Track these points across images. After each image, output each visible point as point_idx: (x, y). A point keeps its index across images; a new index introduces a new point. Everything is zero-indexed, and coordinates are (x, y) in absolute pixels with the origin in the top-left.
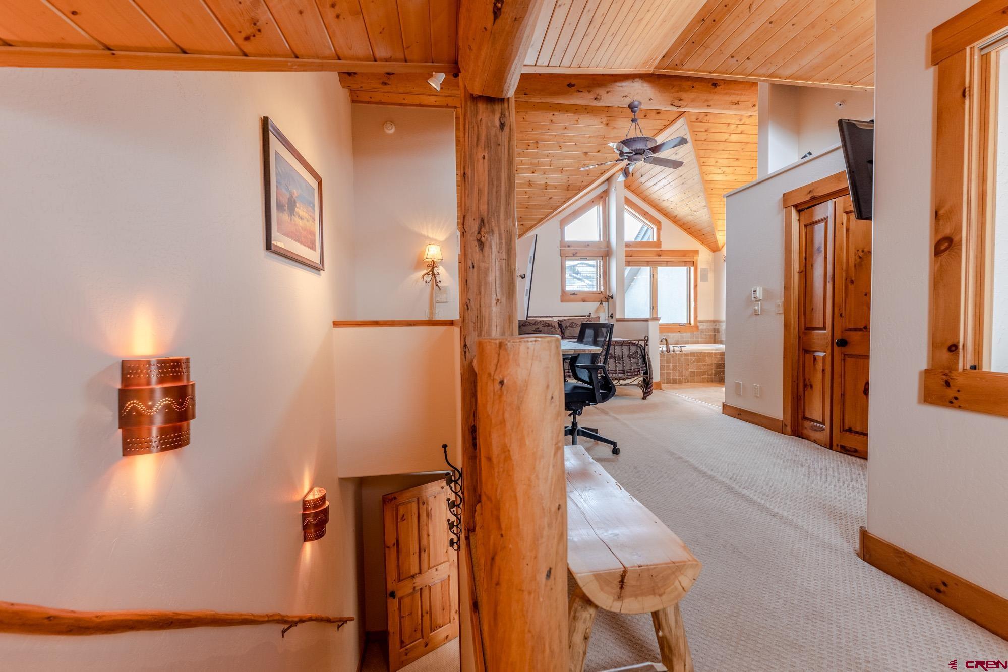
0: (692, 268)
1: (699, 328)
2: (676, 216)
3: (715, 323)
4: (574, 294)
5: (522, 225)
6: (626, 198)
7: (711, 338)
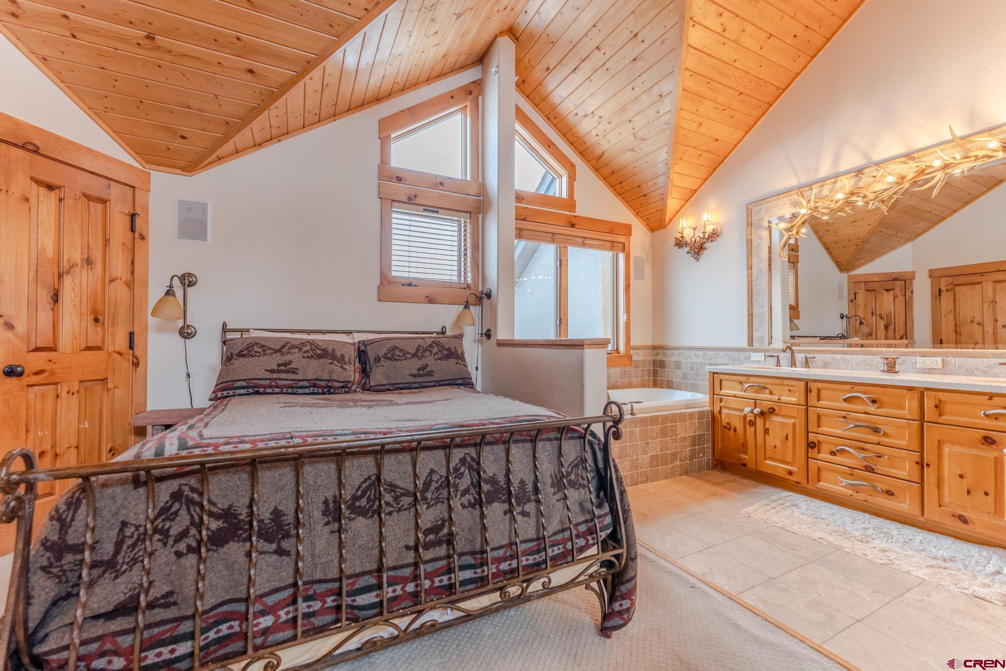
0: (621, 256)
1: (633, 359)
2: (603, 153)
3: (656, 352)
4: (410, 285)
5: (251, 71)
6: (518, 109)
7: (649, 376)
